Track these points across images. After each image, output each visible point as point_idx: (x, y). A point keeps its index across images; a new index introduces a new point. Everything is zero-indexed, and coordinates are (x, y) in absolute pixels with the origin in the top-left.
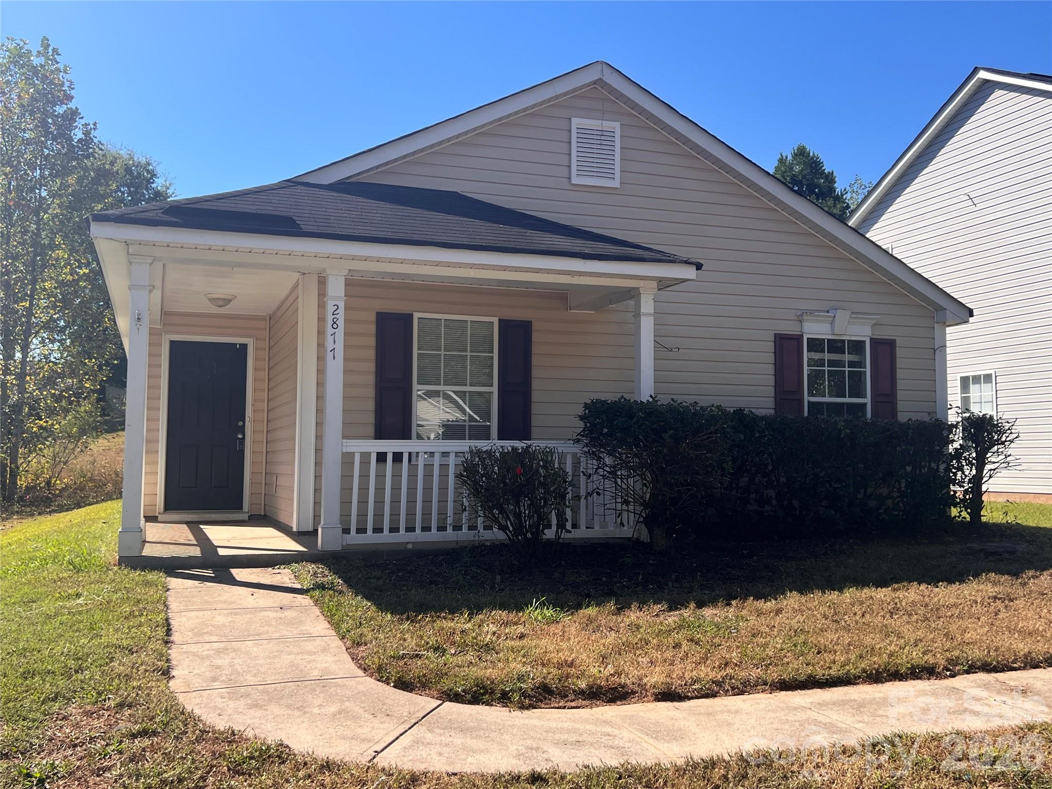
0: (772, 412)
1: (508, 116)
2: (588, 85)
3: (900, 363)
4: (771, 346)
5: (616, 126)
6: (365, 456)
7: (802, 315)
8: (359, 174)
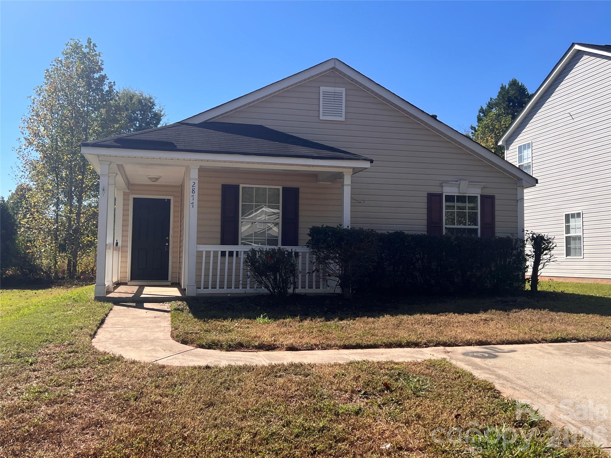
0: (426, 233)
1: (288, 87)
2: (329, 69)
3: (497, 208)
4: (425, 200)
5: (343, 90)
6: (216, 253)
7: (442, 183)
8: (213, 118)
